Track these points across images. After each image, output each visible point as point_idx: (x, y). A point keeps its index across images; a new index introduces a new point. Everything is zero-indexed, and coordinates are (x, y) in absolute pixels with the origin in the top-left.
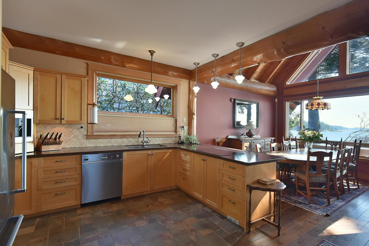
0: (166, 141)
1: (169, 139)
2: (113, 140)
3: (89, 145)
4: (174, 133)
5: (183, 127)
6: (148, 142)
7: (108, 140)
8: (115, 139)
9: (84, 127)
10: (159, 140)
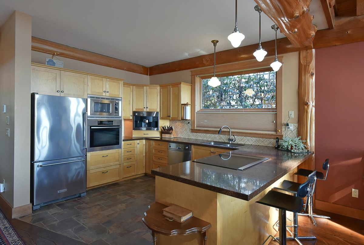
0: (260, 143)
1: (265, 141)
2: (208, 135)
3: (193, 138)
4: (274, 133)
5: (288, 125)
6: (234, 140)
7: (204, 134)
8: (210, 134)
9: (190, 123)
10: (251, 140)
